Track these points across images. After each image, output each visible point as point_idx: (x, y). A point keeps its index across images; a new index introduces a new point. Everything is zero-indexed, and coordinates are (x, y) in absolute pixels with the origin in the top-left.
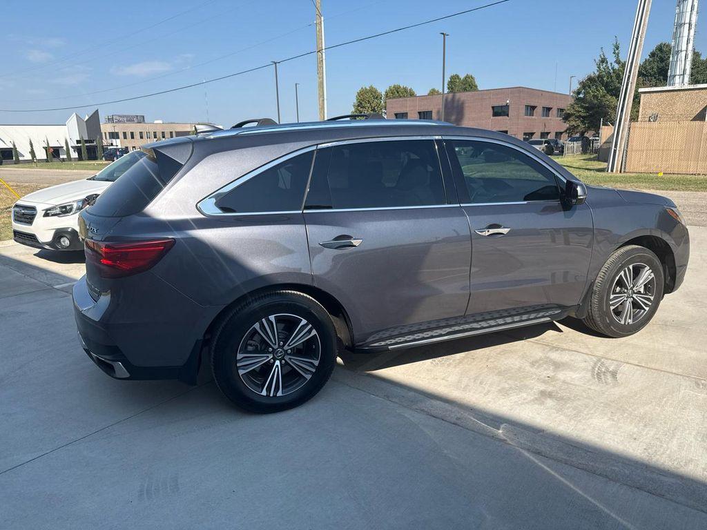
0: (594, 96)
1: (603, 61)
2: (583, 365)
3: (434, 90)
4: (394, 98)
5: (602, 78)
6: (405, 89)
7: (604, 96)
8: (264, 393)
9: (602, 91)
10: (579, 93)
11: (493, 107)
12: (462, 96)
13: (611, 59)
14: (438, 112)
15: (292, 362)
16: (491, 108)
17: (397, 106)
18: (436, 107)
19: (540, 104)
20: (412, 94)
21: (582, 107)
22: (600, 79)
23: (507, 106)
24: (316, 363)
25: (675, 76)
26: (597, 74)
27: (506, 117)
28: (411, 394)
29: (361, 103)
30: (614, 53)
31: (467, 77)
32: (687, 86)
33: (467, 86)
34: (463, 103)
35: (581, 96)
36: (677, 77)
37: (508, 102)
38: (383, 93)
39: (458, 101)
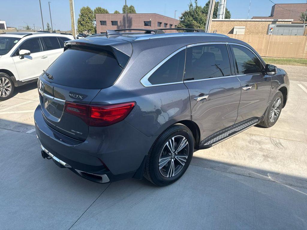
0: (188, 20)
1: (191, 5)
2: (267, 141)
3: (116, 11)
4: (99, 13)
5: (191, 12)
6: (104, 10)
7: (192, 21)
8: (168, 176)
9: (191, 18)
10: (182, 18)
11: (144, 22)
12: (131, 15)
13: (194, 5)
14: (120, 22)
15: (178, 159)
16: (143, 22)
17: (100, 17)
18: (119, 19)
19: (163, 22)
20: (107, 12)
21: (184, 25)
22: (190, 13)
23: (150, 22)
24: (187, 157)
25: (220, 15)
26: (189, 11)
27: (150, 27)
28: (220, 165)
29: (83, 15)
30: (195, 2)
31: (131, 7)
32: (224, 20)
33: (131, 10)
34: (131, 19)
35: (183, 20)
36: (221, 15)
37: (151, 20)
38: (93, 11)
39: (129, 17)
